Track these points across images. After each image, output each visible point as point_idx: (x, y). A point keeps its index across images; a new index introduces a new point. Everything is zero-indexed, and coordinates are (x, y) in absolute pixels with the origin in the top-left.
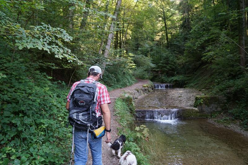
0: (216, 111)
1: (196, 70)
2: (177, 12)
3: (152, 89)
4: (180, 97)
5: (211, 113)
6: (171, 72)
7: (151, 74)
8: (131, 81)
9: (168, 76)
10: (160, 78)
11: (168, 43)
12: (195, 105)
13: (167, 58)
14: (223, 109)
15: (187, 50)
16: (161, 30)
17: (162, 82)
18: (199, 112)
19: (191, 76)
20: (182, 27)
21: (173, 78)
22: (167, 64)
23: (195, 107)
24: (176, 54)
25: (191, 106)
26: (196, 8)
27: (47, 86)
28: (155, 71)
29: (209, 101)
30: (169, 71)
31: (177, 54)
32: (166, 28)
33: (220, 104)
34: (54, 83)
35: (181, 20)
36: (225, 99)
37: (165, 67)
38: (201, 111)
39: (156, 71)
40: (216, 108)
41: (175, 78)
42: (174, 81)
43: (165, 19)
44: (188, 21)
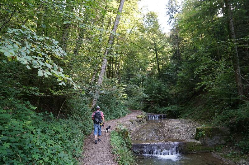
0: (219, 143)
1: (189, 100)
2: (167, 44)
3: (146, 120)
4: (177, 128)
5: (215, 146)
6: (163, 102)
7: (144, 104)
8: (125, 112)
9: (161, 106)
10: (153, 109)
11: (159, 74)
12: (197, 137)
13: (159, 89)
14: (227, 142)
15: (180, 80)
16: (153, 61)
17: (156, 112)
18: (202, 145)
19: (185, 106)
20: (173, 58)
21: (166, 108)
22: (160, 94)
23: (196, 139)
24: (168, 84)
25: (191, 138)
26: (186, 41)
27: (29, 118)
28: (147, 101)
29: (211, 133)
30: (162, 101)
31: (170, 84)
32: (158, 60)
33: (223, 136)
34: (40, 114)
35: (171, 52)
36: (228, 131)
37: (158, 97)
38: (204, 144)
39: (149, 101)
40: (220, 141)
41: (168, 108)
42: (167, 111)
43: (156, 50)
44: (178, 52)
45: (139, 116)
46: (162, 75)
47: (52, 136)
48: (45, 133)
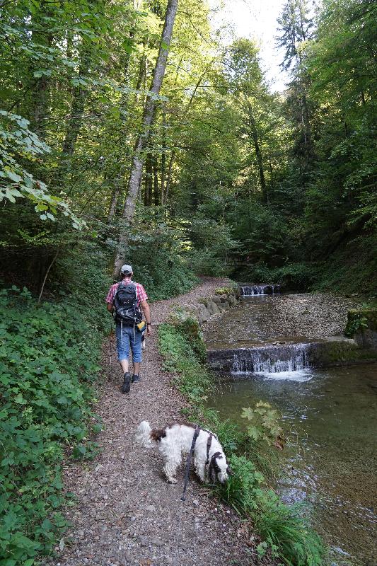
1: (333, 251)
2: (281, 119)
3: (237, 298)
6: (275, 256)
7: (230, 264)
8: (187, 281)
9: (269, 267)
10: (251, 273)
11: (265, 193)
12: (349, 331)
15: (311, 204)
16: (248, 163)
18: (360, 349)
19: (323, 264)
20: (295, 153)
21: (280, 270)
22: (266, 239)
26: (325, 111)
28: (238, 256)
30: (271, 255)
32: (260, 158)
37: (262, 246)
38: (364, 346)
39: (241, 257)
42: (284, 277)
43: (256, 135)
44: (307, 139)
45: (222, 290)
46: (270, 195)
47: (31, 339)
48: (17, 332)
